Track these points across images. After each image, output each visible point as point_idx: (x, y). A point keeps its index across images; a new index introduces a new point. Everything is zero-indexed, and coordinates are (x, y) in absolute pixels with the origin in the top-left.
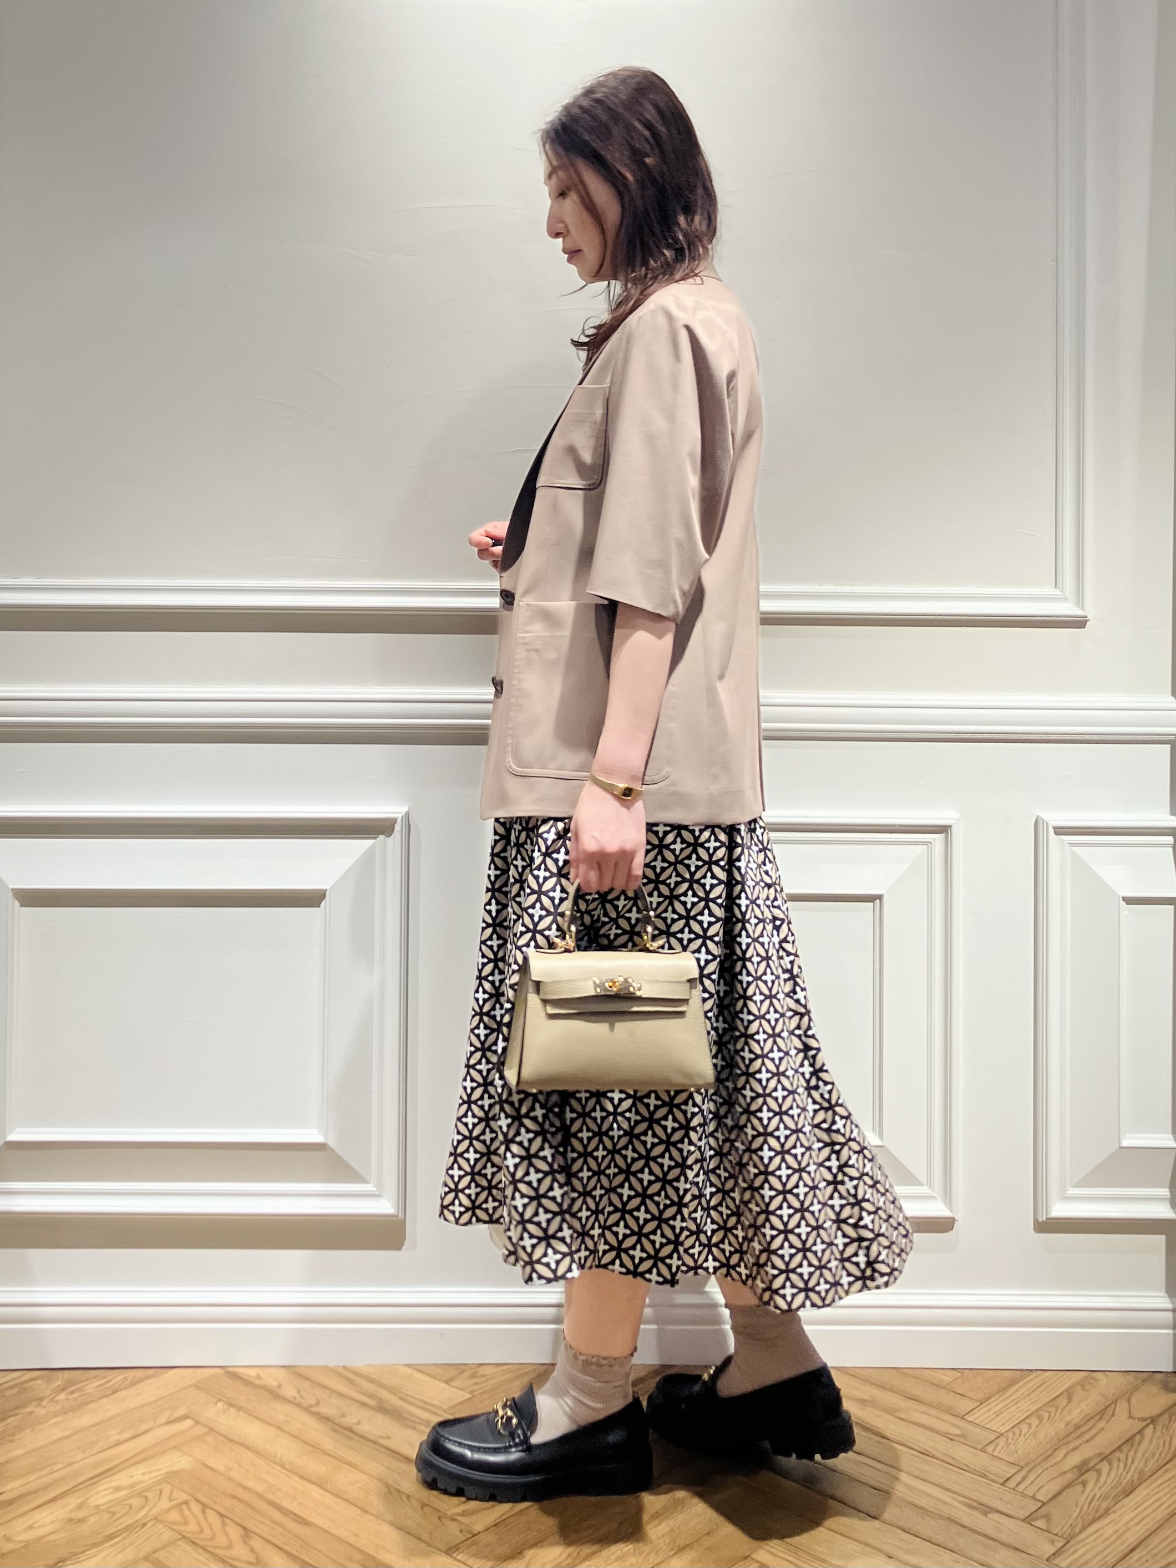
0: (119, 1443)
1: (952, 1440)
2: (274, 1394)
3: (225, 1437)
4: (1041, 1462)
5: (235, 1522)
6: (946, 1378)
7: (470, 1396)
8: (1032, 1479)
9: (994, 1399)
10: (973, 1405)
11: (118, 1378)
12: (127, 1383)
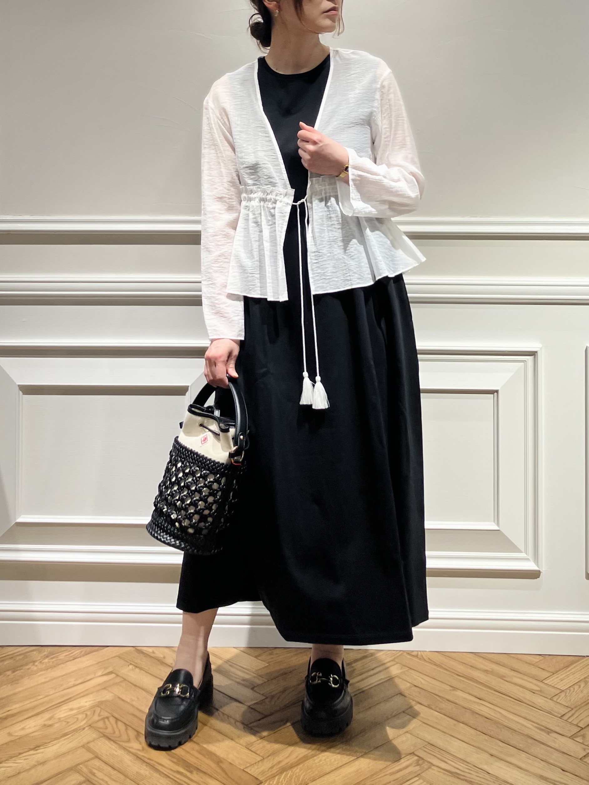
0: (75, 685)
1: (534, 693)
2: (161, 662)
3: (132, 683)
4: (584, 706)
5: (133, 728)
6: (535, 660)
7: (267, 665)
8: (578, 715)
9: (562, 671)
10: (548, 674)
11: (77, 651)
12: (82, 654)
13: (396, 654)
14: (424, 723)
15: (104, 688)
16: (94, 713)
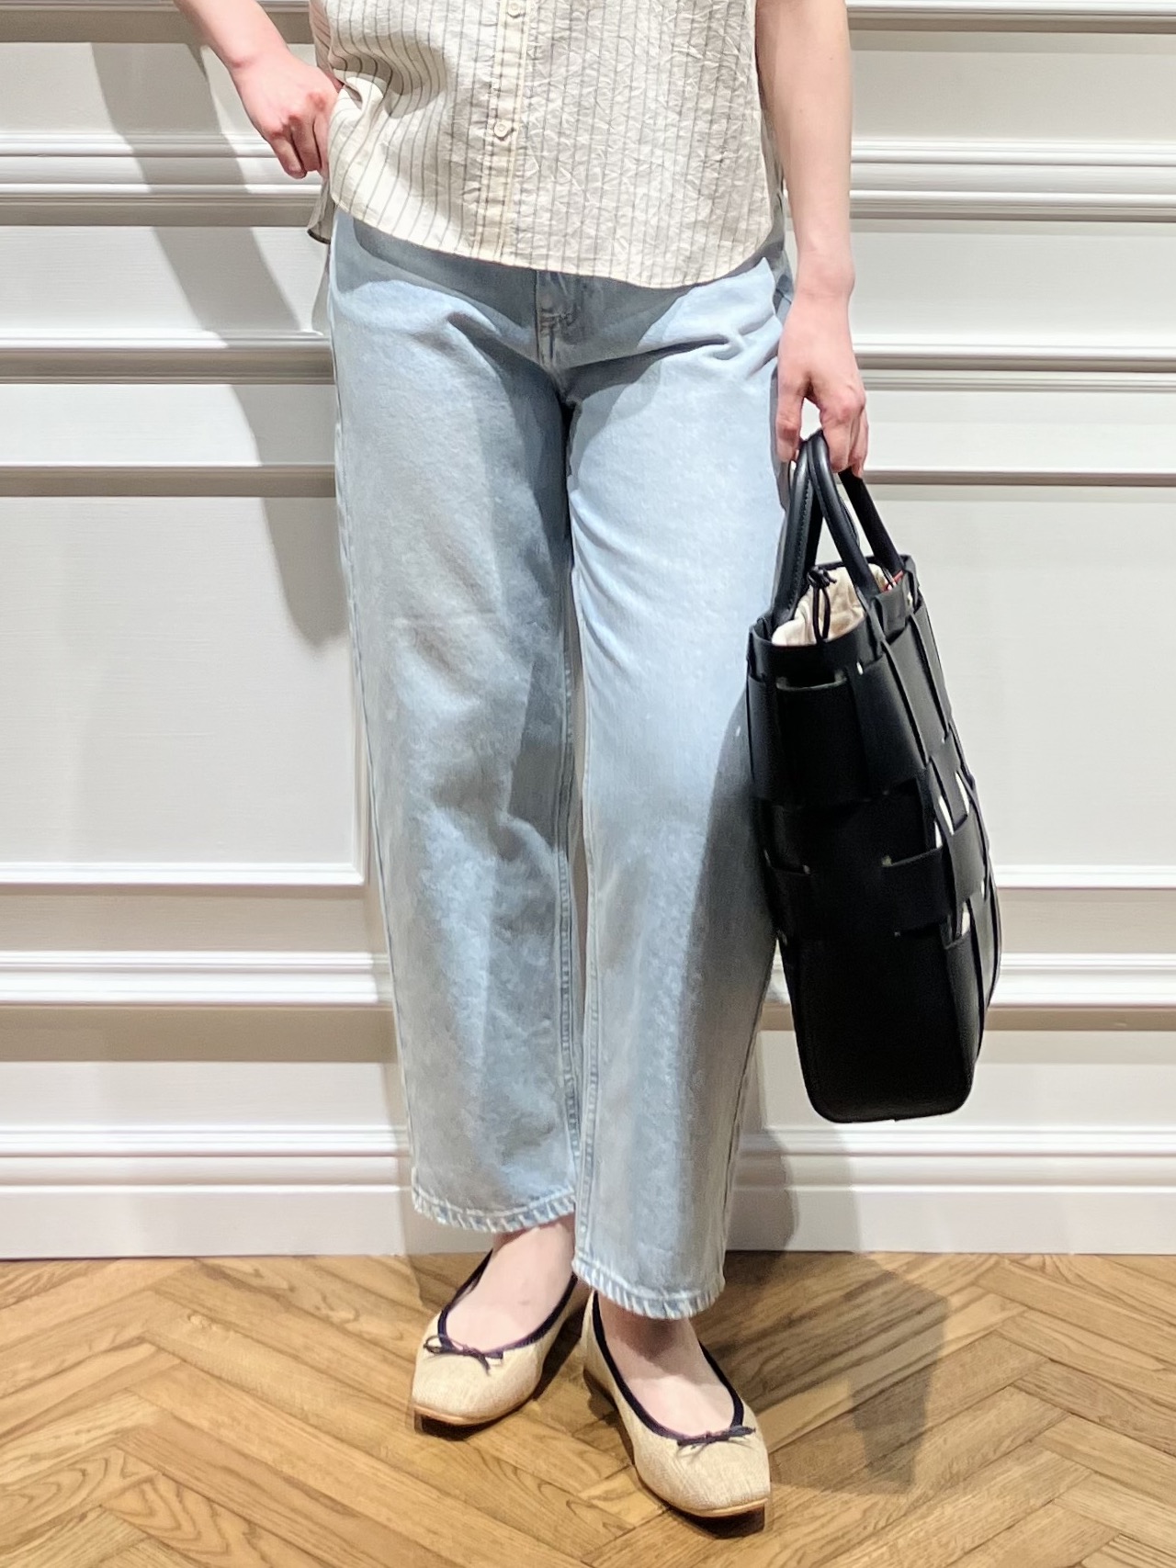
0: (33, 1384)
2: (283, 1299)
3: (208, 1373)
5: (233, 1512)
11: (25, 1276)
12: (41, 1284)
13: (981, 1265)
14: (1096, 1472)
15: (126, 1389)
16: (106, 1464)
